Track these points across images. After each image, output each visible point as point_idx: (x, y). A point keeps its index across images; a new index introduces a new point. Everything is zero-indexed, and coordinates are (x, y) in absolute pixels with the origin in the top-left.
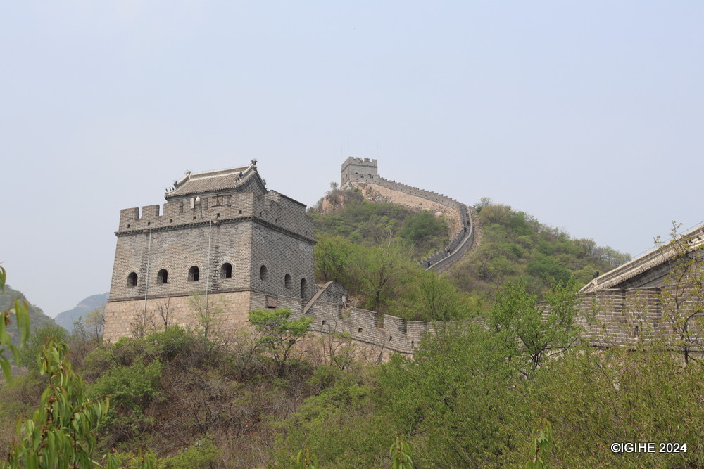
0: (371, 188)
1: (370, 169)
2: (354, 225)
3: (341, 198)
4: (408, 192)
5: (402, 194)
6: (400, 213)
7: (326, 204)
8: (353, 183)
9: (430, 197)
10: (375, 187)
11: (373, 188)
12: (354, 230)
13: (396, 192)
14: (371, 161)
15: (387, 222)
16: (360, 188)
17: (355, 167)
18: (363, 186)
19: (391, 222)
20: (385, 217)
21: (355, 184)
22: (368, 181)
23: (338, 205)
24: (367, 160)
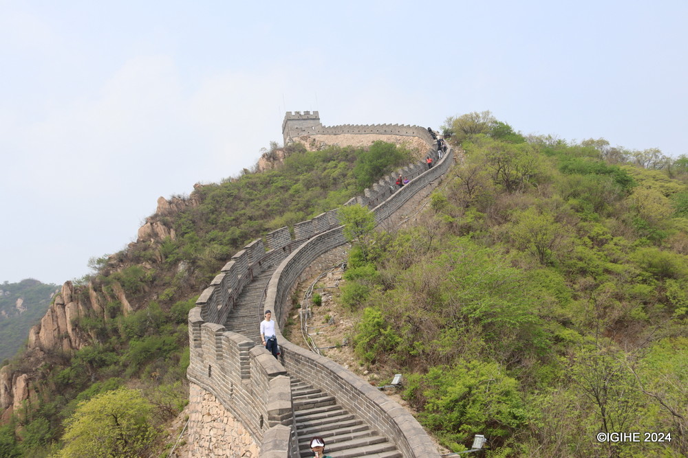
0: (314, 140)
1: (312, 121)
2: (296, 178)
3: (280, 153)
4: (356, 131)
5: (349, 136)
6: (349, 156)
7: (263, 163)
8: (294, 139)
9: (382, 131)
10: (319, 138)
11: (317, 139)
12: (295, 184)
13: (342, 135)
14: (311, 113)
15: (336, 167)
16: (303, 142)
17: (295, 122)
18: (305, 138)
19: (339, 166)
20: (332, 162)
21: (296, 139)
22: (310, 133)
23: (276, 162)
24: (307, 113)
